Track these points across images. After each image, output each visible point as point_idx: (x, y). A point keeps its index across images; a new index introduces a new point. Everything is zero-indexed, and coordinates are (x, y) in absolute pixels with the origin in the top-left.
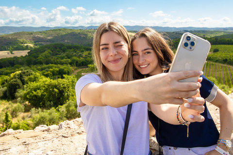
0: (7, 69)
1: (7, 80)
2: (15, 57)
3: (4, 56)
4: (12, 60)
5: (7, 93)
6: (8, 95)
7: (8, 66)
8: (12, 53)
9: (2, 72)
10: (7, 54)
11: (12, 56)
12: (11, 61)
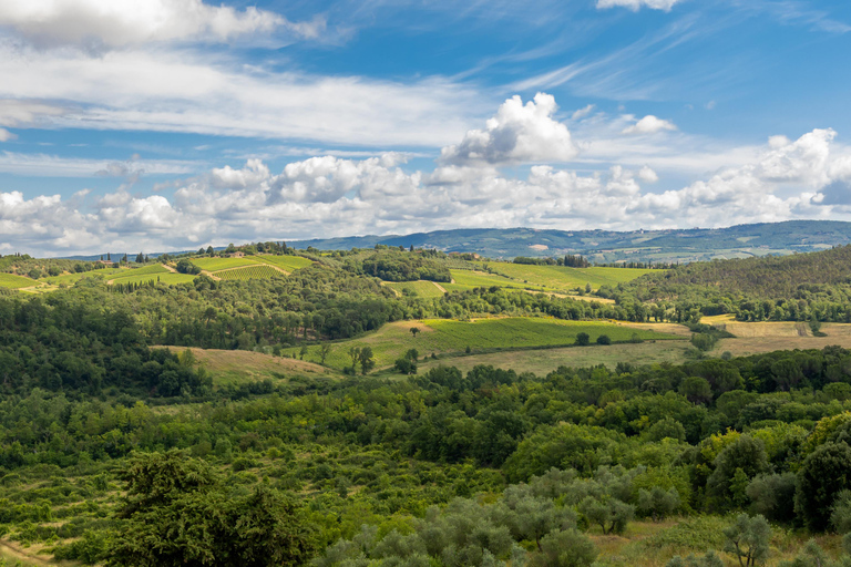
0: (793, 399)
1: (796, 444)
2: (831, 350)
3: (782, 341)
4: (819, 359)
5: (796, 498)
6: (796, 508)
7: (799, 385)
8: (816, 333)
9: (774, 407)
10: (795, 333)
11: (820, 344)
12: (811, 363)
